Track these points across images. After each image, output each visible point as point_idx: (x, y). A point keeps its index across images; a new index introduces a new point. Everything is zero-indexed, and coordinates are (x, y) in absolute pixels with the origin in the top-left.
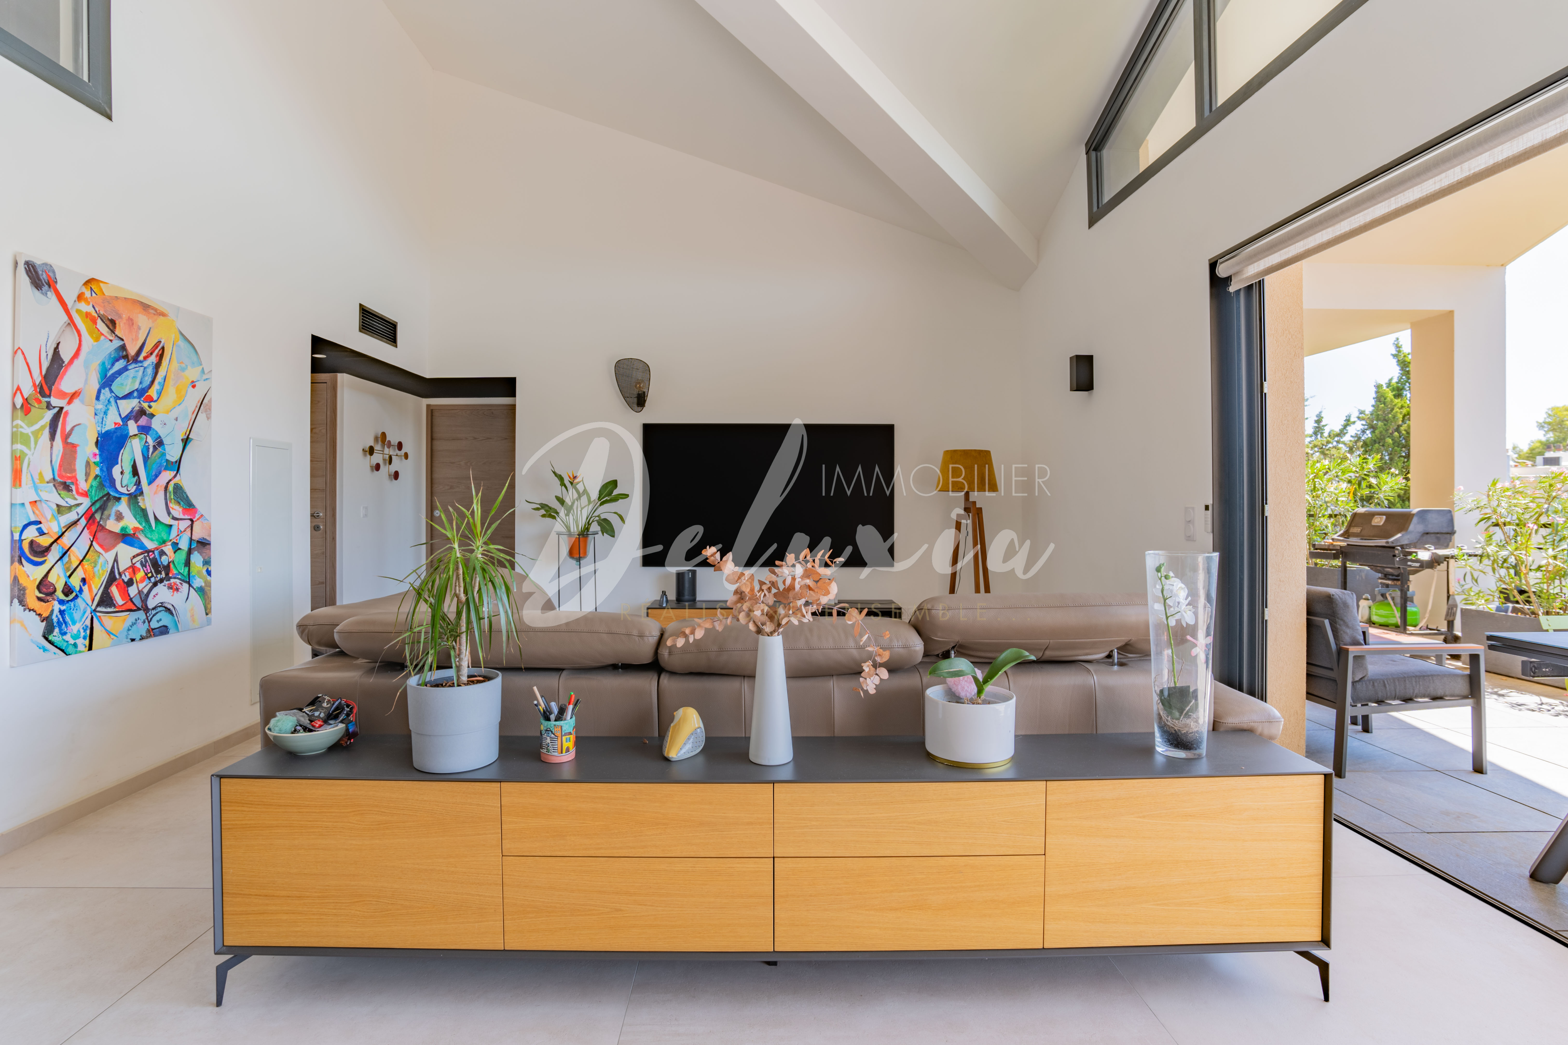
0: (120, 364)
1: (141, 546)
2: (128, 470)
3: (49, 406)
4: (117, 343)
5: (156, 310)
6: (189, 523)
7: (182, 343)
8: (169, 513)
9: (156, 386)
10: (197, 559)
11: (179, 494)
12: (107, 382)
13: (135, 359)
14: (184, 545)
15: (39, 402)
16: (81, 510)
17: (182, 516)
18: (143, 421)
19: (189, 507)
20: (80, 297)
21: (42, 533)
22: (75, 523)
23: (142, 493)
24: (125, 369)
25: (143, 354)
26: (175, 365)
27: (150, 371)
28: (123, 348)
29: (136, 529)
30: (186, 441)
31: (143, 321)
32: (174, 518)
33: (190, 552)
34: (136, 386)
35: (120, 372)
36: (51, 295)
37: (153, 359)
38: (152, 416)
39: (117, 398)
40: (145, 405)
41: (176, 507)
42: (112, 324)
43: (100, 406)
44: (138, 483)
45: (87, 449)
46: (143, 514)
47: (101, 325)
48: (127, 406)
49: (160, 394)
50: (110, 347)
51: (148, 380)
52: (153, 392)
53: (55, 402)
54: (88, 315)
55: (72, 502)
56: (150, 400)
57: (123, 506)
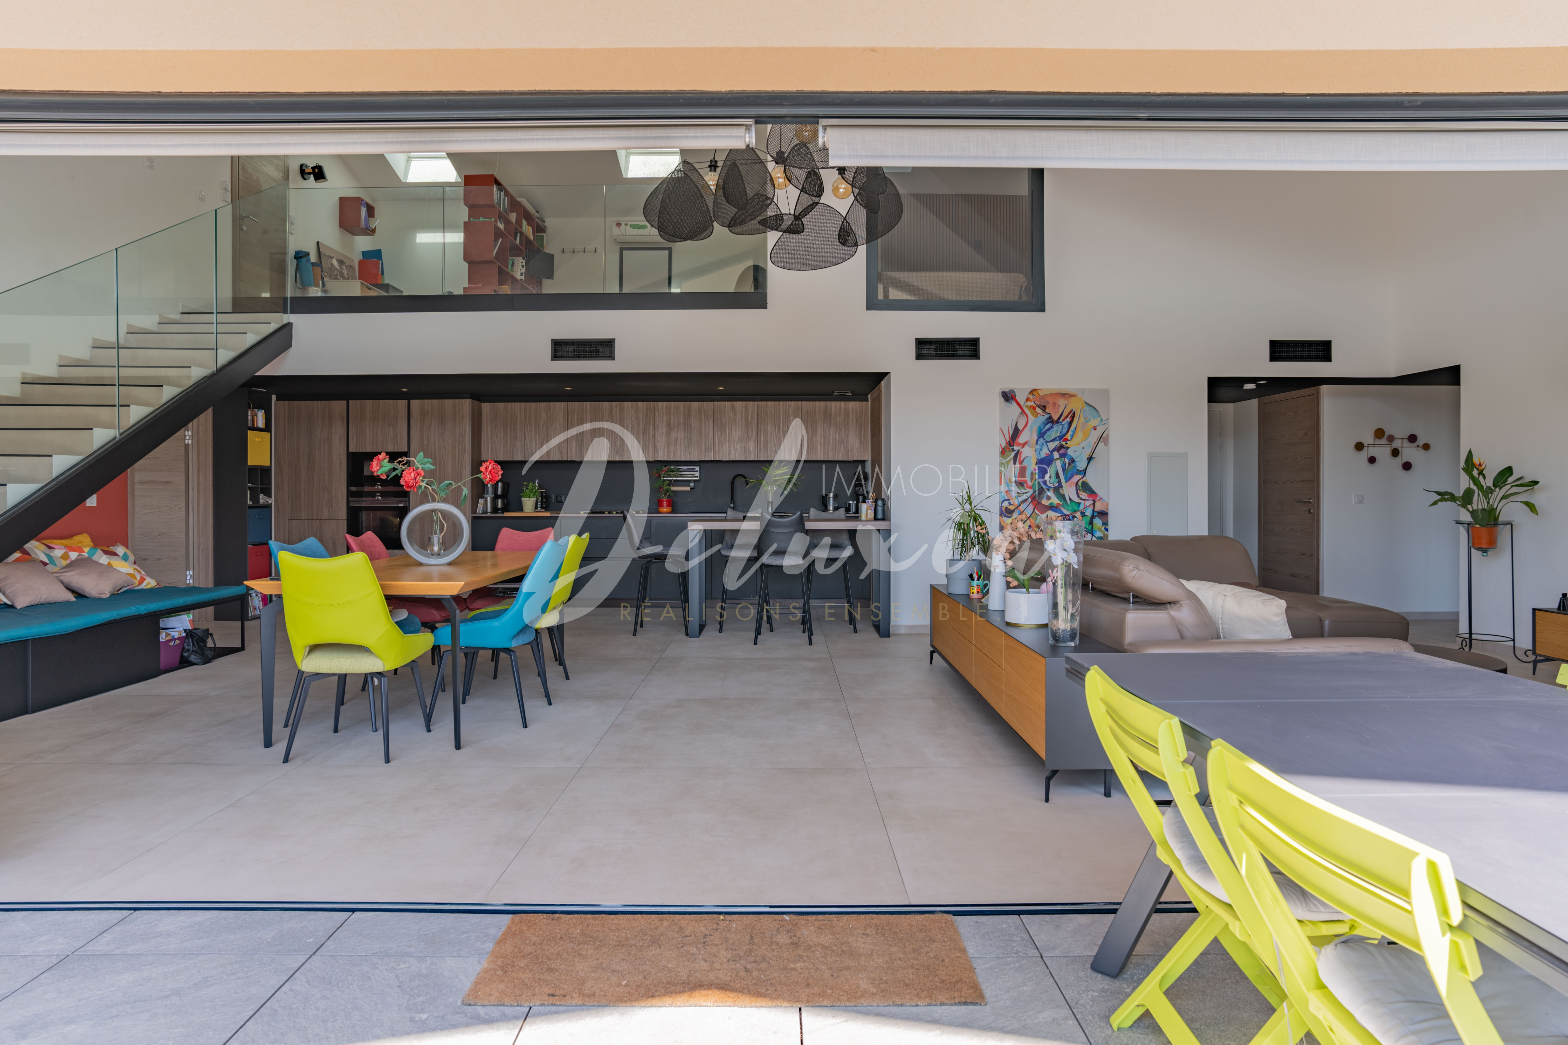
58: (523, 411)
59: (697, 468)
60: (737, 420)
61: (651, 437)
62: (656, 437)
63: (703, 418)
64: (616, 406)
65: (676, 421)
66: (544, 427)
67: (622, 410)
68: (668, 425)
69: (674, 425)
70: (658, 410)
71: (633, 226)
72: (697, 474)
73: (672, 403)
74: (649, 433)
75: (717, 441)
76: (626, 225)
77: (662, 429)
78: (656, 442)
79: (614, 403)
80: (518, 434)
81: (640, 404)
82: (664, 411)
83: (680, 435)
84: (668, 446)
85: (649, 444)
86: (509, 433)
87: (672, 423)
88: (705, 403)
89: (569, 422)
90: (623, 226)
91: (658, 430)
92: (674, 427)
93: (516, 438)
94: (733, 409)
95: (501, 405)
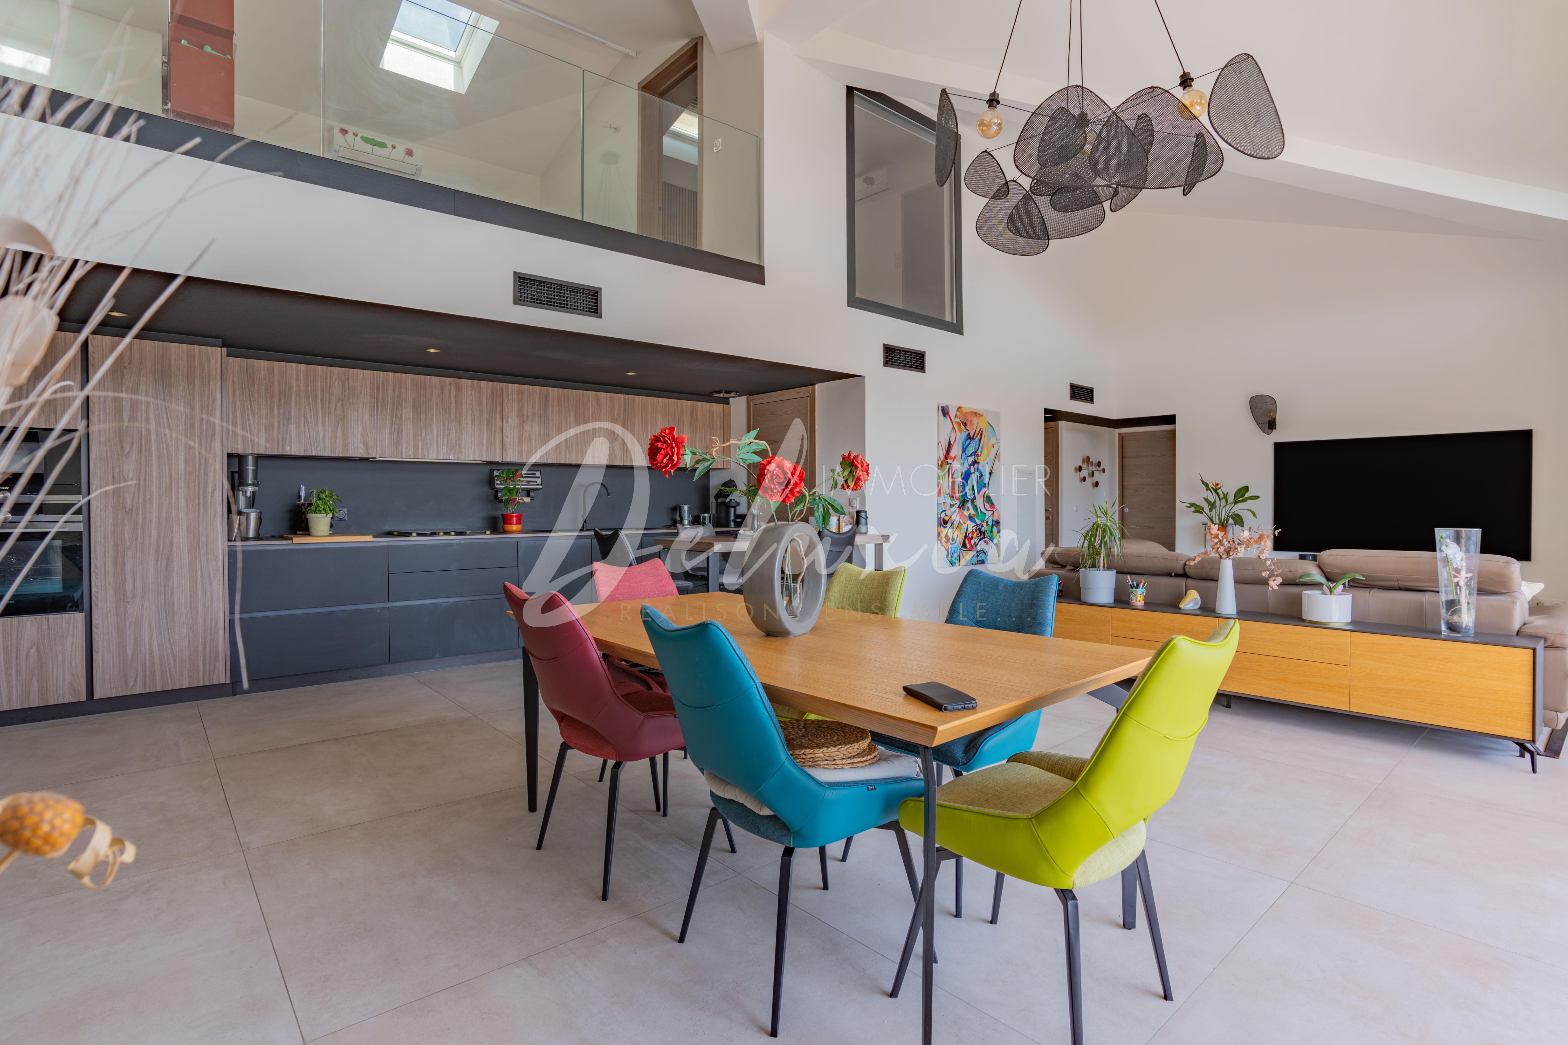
0: (969, 441)
1: (975, 522)
2: (971, 488)
3: (948, 464)
4: (967, 432)
5: (979, 414)
6: (992, 512)
7: (989, 427)
8: (985, 508)
9: (980, 449)
10: (995, 529)
11: (988, 499)
12: (964, 450)
13: (973, 439)
14: (990, 523)
15: (945, 462)
16: (957, 506)
17: (989, 509)
18: (976, 466)
19: (992, 505)
20: (956, 416)
21: (946, 515)
22: (955, 511)
23: (975, 499)
24: (970, 443)
25: (976, 435)
26: (986, 438)
27: (978, 443)
28: (969, 434)
29: (974, 514)
30: (991, 473)
31: (975, 420)
32: (987, 510)
33: (992, 526)
34: (973, 450)
35: (968, 445)
36: (948, 418)
37: (979, 437)
38: (979, 463)
39: (968, 457)
40: (976, 458)
41: (987, 505)
42: (965, 424)
43: (962, 461)
44: (974, 494)
45: (959, 480)
46: (975, 508)
47: (962, 427)
48: (971, 459)
49: (981, 452)
50: (965, 434)
51: (977, 446)
52: (979, 453)
53: (950, 461)
54: (958, 422)
55: (954, 503)
56: (978, 456)
57: (969, 505)
58: (302, 378)
59: (538, 474)
60: (602, 415)
61: (498, 430)
62: (504, 430)
63: (563, 410)
64: (450, 384)
65: (530, 410)
66: (339, 404)
67: (459, 389)
68: (520, 415)
69: (527, 416)
70: (508, 394)
71: (366, 140)
72: (539, 481)
73: (526, 386)
74: (495, 425)
75: (579, 441)
76: (356, 135)
77: (512, 421)
78: (505, 437)
79: (447, 380)
80: (293, 414)
81: (483, 384)
82: (515, 397)
83: (534, 429)
84: (520, 442)
85: (495, 439)
86: (276, 410)
87: (525, 413)
88: (566, 390)
89: (380, 400)
91: (508, 422)
92: (527, 419)
93: (289, 419)
94: (598, 401)
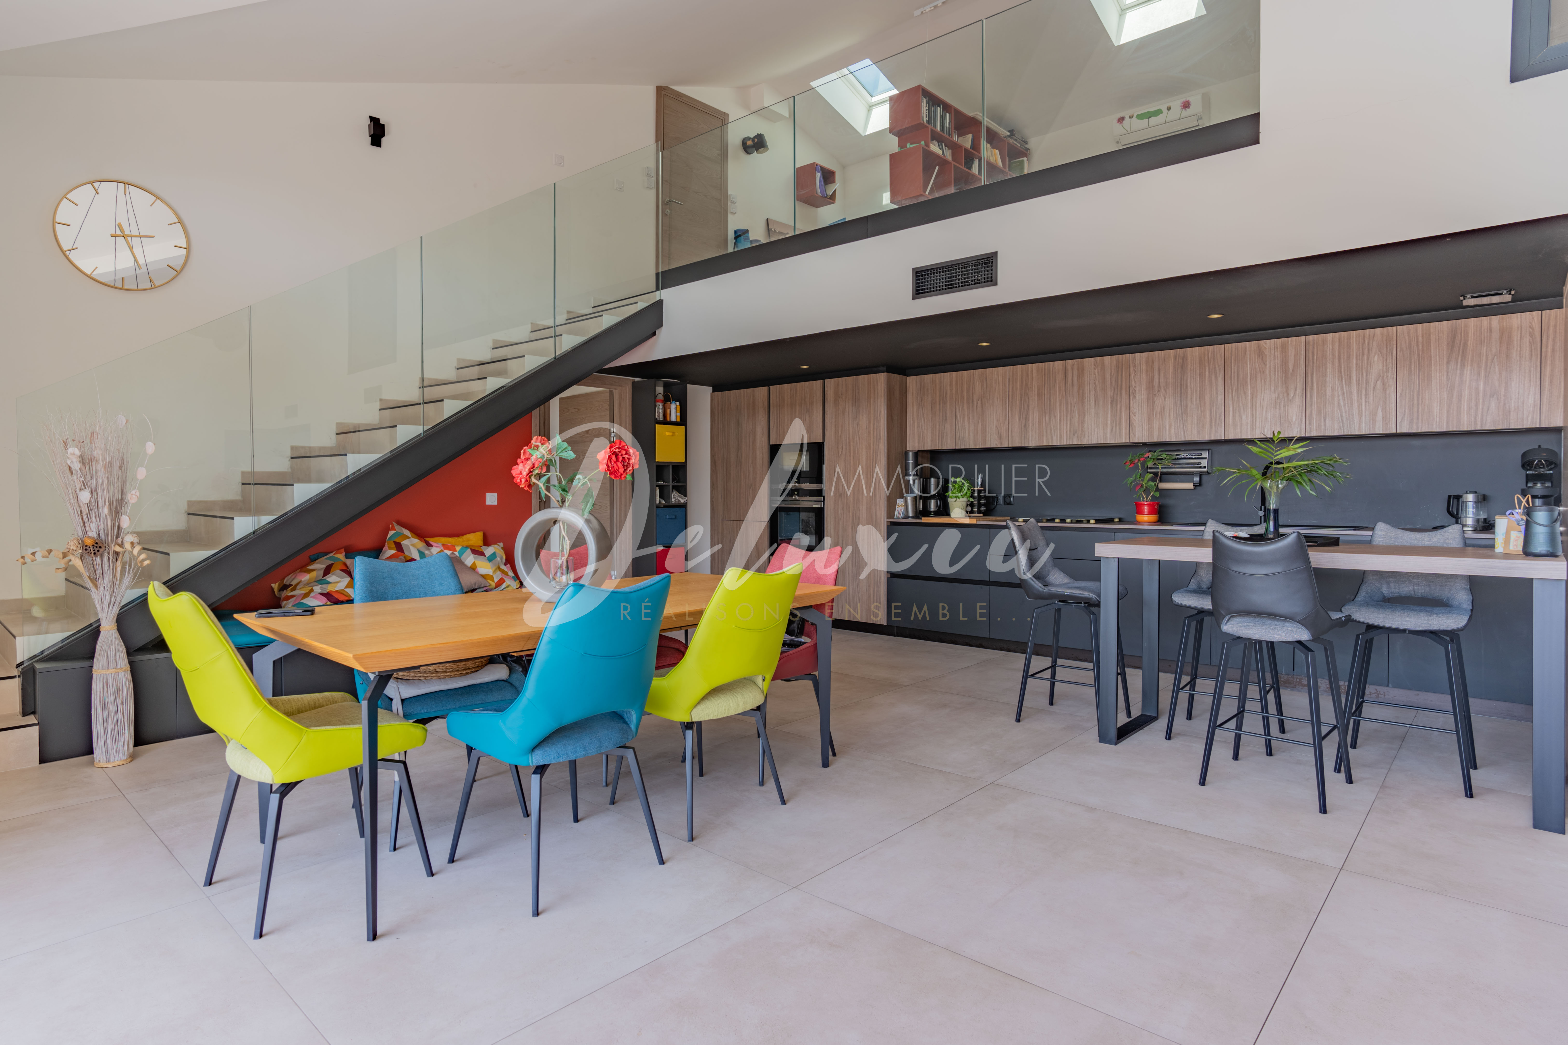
58: (954, 383)
59: (1205, 454)
60: (1268, 371)
61: (1124, 408)
62: (1131, 407)
63: (1207, 373)
64: (1073, 366)
65: (1162, 380)
66: (979, 402)
67: (1081, 370)
68: (1150, 388)
69: (1159, 387)
70: (1135, 366)
71: (1141, 117)
72: (1205, 463)
73: (1157, 353)
74: (1121, 402)
75: (1231, 409)
76: (1131, 117)
77: (1141, 394)
78: (1132, 415)
79: (1070, 362)
80: (948, 414)
81: (1107, 359)
82: (1144, 367)
83: (1168, 402)
84: (1150, 419)
85: (1120, 418)
86: (937, 413)
87: (1156, 383)
88: (1211, 348)
89: (1010, 393)
90: (1127, 119)
91: (1135, 397)
92: (1159, 391)
93: (946, 419)
94: (1260, 353)
95: (928, 378)
